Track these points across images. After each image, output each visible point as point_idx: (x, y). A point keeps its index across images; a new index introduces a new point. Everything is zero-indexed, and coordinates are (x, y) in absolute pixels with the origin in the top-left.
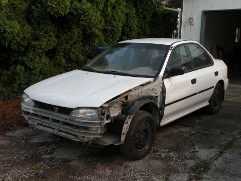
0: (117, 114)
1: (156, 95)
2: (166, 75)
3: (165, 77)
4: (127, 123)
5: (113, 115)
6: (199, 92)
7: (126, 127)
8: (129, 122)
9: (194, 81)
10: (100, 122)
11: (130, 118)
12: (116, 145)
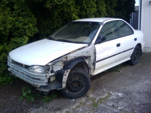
0: (60, 69)
1: (90, 55)
2: (97, 42)
3: (96, 43)
4: (66, 75)
5: (56, 70)
6: (123, 52)
7: (65, 78)
8: (67, 74)
9: (118, 45)
10: (45, 75)
11: (67, 72)
12: (58, 89)
